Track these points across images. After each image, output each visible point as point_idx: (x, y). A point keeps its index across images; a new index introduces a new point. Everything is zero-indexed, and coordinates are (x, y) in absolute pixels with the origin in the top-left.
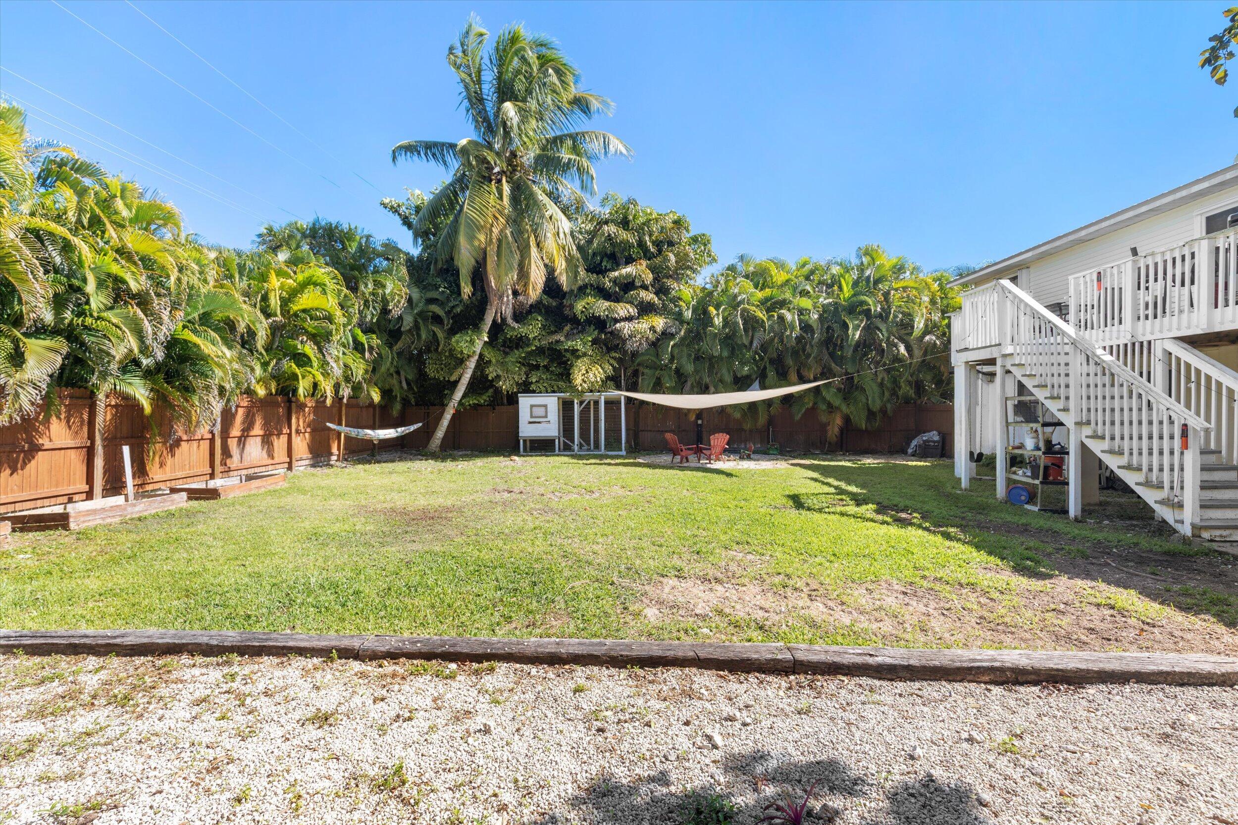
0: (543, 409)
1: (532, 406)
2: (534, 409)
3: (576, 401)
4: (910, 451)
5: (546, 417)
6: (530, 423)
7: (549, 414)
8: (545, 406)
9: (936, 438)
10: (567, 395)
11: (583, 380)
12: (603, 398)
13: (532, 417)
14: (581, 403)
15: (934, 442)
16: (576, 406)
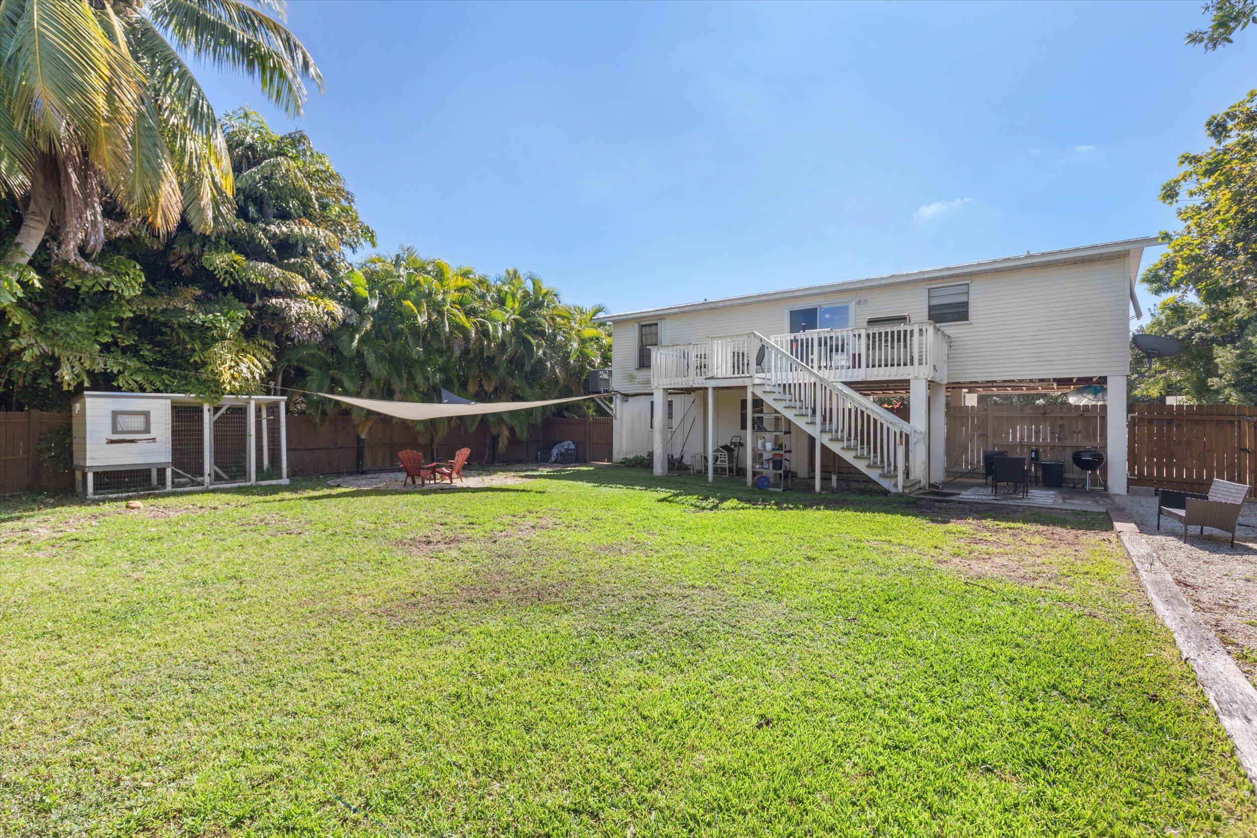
0: (141, 419)
1: (115, 414)
2: (120, 418)
3: (206, 407)
4: (553, 459)
5: (147, 430)
6: (112, 442)
7: (153, 427)
8: (146, 415)
9: (572, 447)
10: (187, 397)
11: (232, 375)
12: (253, 403)
13: (115, 431)
14: (217, 410)
15: (571, 450)
16: (207, 416)
